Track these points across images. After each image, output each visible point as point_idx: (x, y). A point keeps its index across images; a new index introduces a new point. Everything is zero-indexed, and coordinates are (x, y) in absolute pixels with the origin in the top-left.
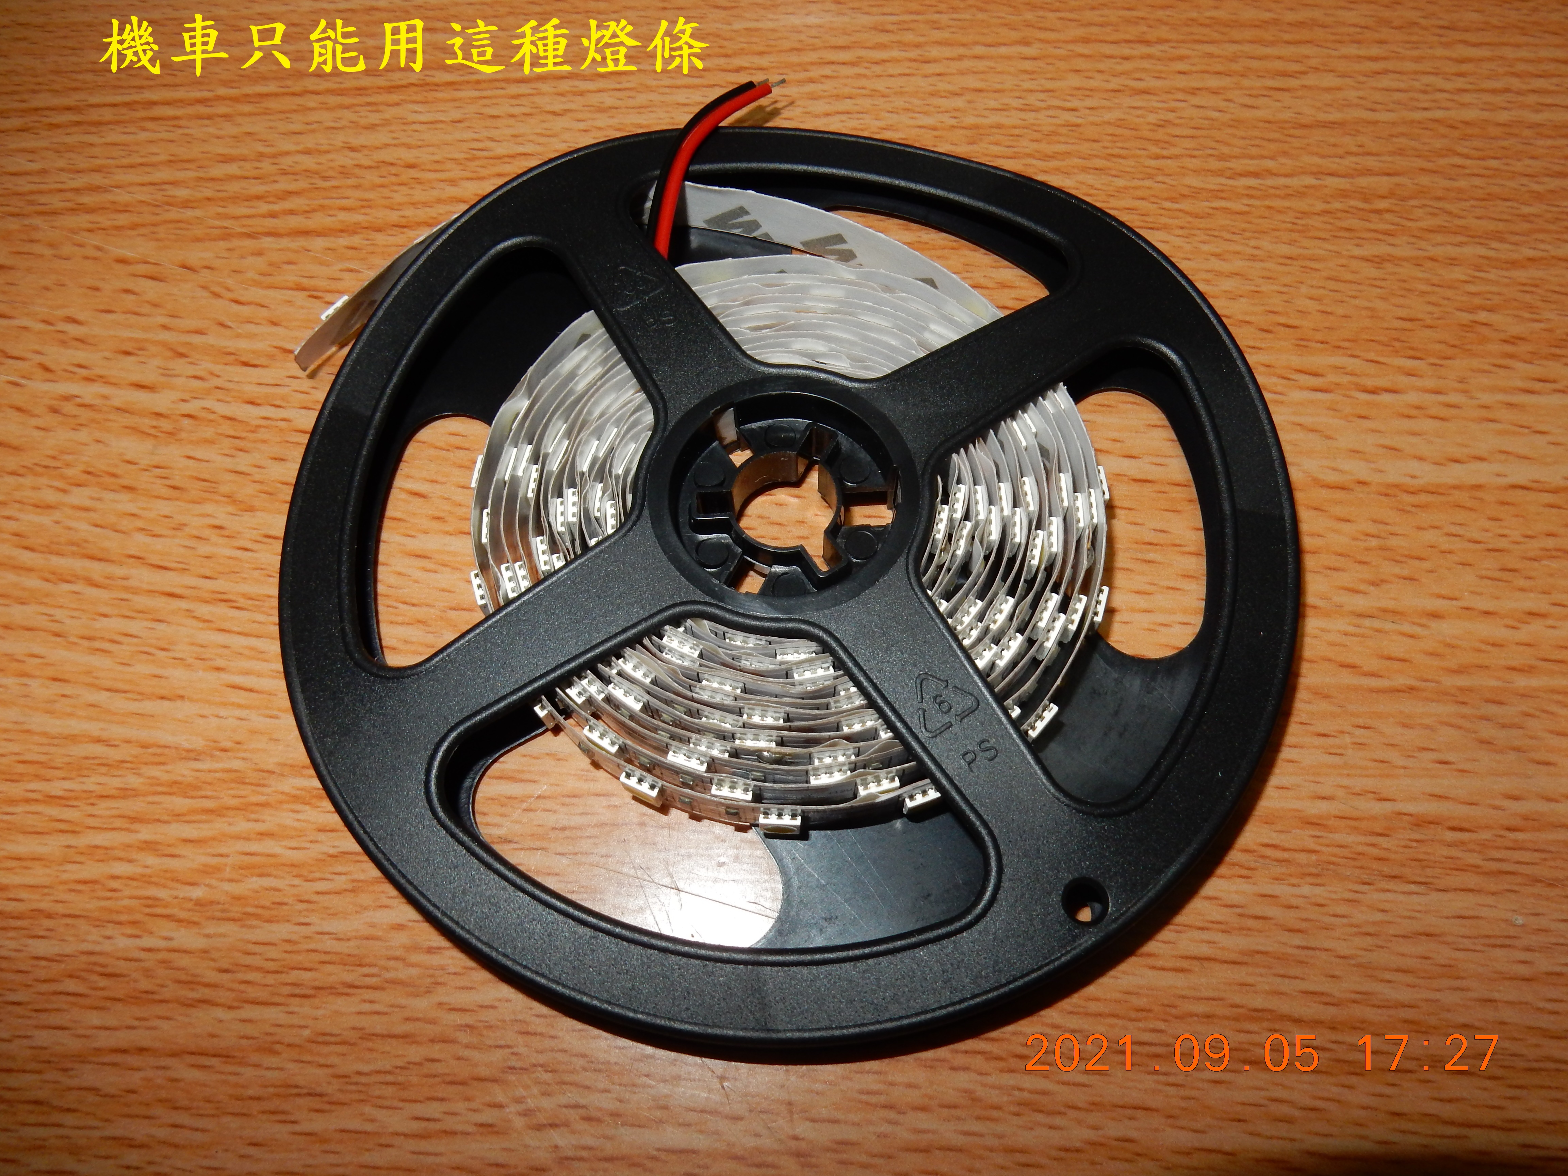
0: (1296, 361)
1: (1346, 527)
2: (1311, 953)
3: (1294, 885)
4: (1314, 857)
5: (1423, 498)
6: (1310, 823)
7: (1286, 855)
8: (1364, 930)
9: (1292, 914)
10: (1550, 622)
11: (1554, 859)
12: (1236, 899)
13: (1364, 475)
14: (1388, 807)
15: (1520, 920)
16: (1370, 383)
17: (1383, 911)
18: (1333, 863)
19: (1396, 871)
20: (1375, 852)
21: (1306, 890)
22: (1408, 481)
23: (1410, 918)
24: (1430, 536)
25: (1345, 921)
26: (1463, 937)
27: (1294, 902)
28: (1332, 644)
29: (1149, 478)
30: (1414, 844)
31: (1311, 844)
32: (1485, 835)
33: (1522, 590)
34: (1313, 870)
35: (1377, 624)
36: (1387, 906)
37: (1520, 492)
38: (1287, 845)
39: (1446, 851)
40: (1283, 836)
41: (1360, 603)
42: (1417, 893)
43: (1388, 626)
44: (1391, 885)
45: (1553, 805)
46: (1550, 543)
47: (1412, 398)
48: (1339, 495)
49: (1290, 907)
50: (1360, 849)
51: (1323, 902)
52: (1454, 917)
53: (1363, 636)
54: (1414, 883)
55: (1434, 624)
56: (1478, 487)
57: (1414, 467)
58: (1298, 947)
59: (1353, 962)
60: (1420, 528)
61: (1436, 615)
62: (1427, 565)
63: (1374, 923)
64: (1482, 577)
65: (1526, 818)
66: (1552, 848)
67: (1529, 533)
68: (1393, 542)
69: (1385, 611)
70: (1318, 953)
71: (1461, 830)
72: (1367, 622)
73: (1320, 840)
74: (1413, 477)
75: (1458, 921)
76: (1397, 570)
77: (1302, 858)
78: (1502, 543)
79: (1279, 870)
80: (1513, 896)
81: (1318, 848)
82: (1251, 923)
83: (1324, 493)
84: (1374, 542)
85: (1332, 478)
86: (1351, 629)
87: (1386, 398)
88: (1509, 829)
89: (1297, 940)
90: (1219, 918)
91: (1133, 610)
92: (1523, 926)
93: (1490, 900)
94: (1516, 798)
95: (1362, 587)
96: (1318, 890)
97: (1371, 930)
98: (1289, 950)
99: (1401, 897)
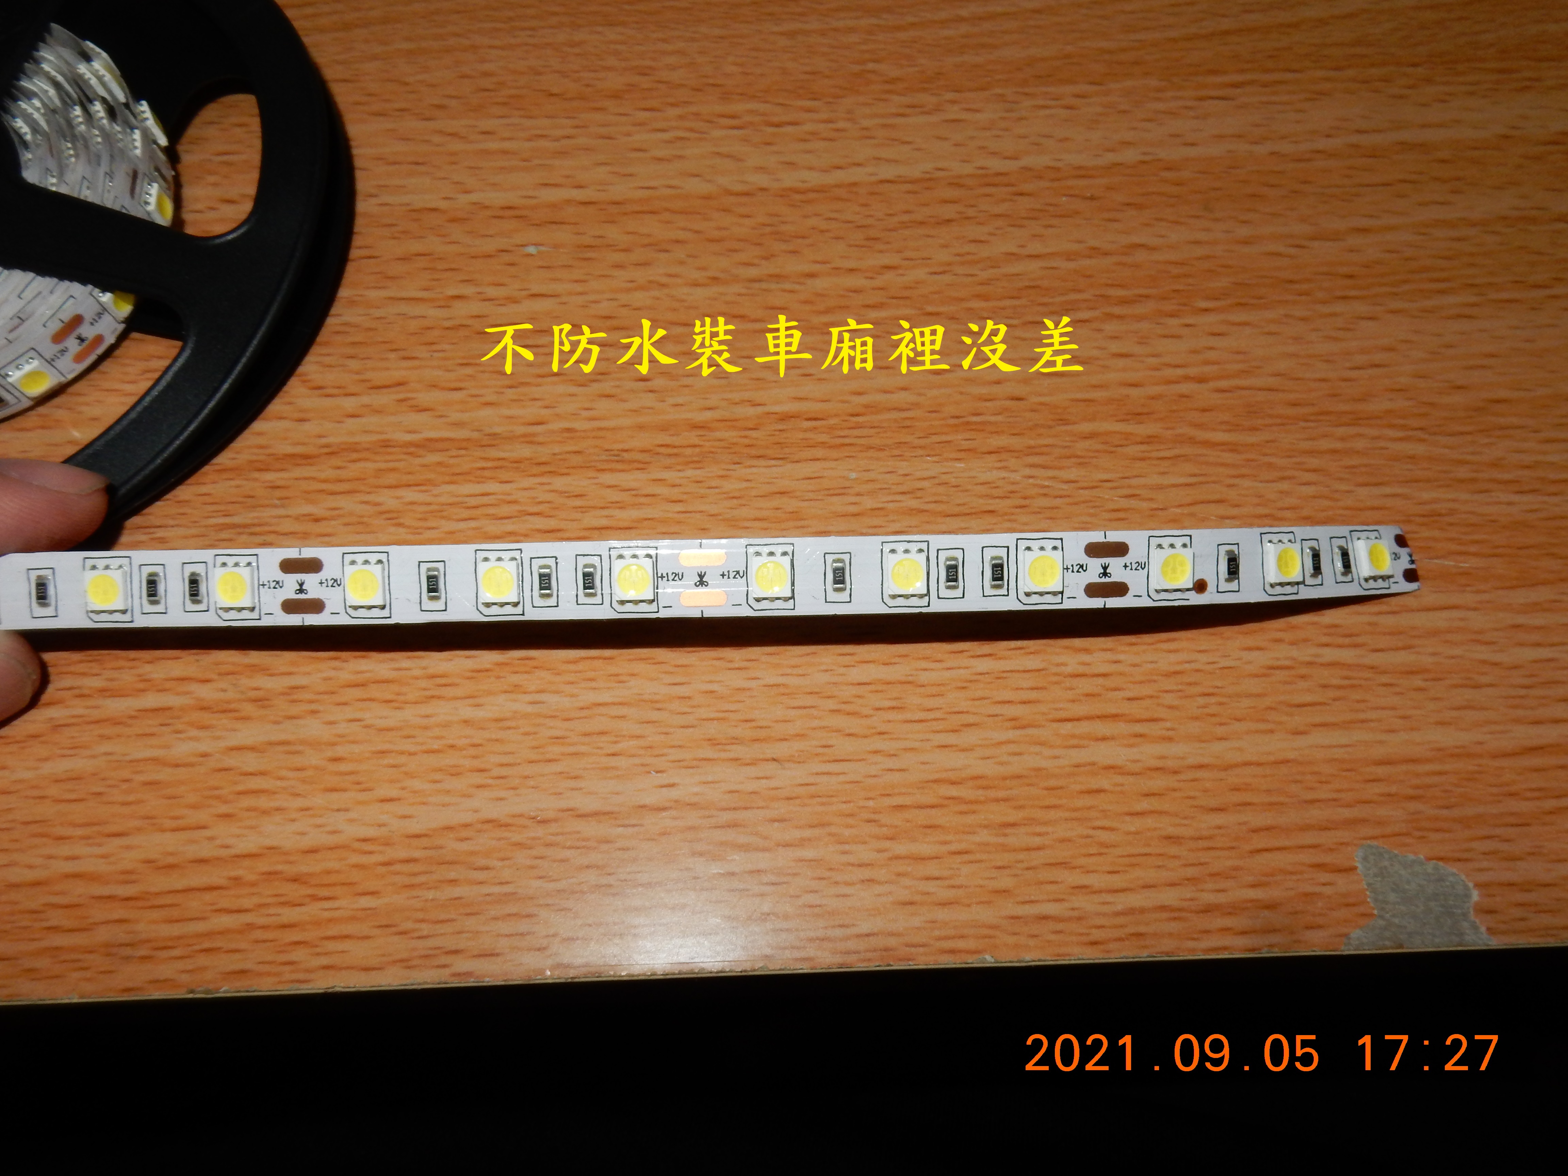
0: (719, 108)
1: (747, 221)
2: (688, 515)
3: (679, 471)
4: (697, 450)
5: (812, 196)
6: (695, 426)
7: (675, 451)
8: (731, 495)
9: (676, 490)
10: (900, 272)
11: (885, 432)
12: (633, 485)
13: (765, 184)
14: (760, 409)
15: (853, 475)
16: (776, 119)
17: (748, 480)
18: (712, 453)
19: (761, 452)
20: (747, 441)
21: (689, 473)
22: (801, 185)
23: (768, 483)
24: (813, 222)
25: (717, 491)
26: (809, 491)
27: (678, 482)
28: (727, 303)
29: (593, 200)
30: (777, 433)
31: (696, 441)
32: (832, 421)
33: (881, 251)
34: (695, 459)
35: (764, 285)
36: (749, 477)
37: (886, 185)
38: (677, 444)
39: (801, 435)
40: (674, 438)
41: (753, 272)
42: (775, 466)
43: (773, 286)
44: (755, 462)
45: (888, 396)
46: (905, 218)
47: (808, 127)
48: (744, 199)
49: (674, 486)
50: (735, 440)
51: (701, 479)
52: (803, 479)
53: (752, 295)
54: (774, 459)
55: (809, 281)
56: (855, 184)
57: (806, 175)
58: (679, 512)
59: (721, 517)
60: (805, 217)
61: (812, 275)
62: (807, 241)
63: (740, 490)
64: (850, 246)
65: (866, 406)
66: (885, 425)
67: (891, 212)
68: (783, 228)
69: (771, 276)
70: (693, 515)
71: (816, 419)
72: (757, 285)
73: (704, 438)
74: (803, 182)
75: (805, 481)
76: (784, 247)
77: (689, 451)
78: (869, 221)
79: (669, 461)
80: (851, 460)
81: (701, 443)
82: (643, 500)
83: (733, 199)
84: (768, 229)
85: (739, 188)
86: (743, 291)
87: (789, 129)
88: (852, 415)
89: (679, 507)
90: (618, 499)
91: (570, 294)
92: (857, 479)
93: (833, 464)
94: (860, 394)
95: (756, 261)
96: (698, 472)
97: (737, 494)
98: (670, 515)
99: (763, 470)
